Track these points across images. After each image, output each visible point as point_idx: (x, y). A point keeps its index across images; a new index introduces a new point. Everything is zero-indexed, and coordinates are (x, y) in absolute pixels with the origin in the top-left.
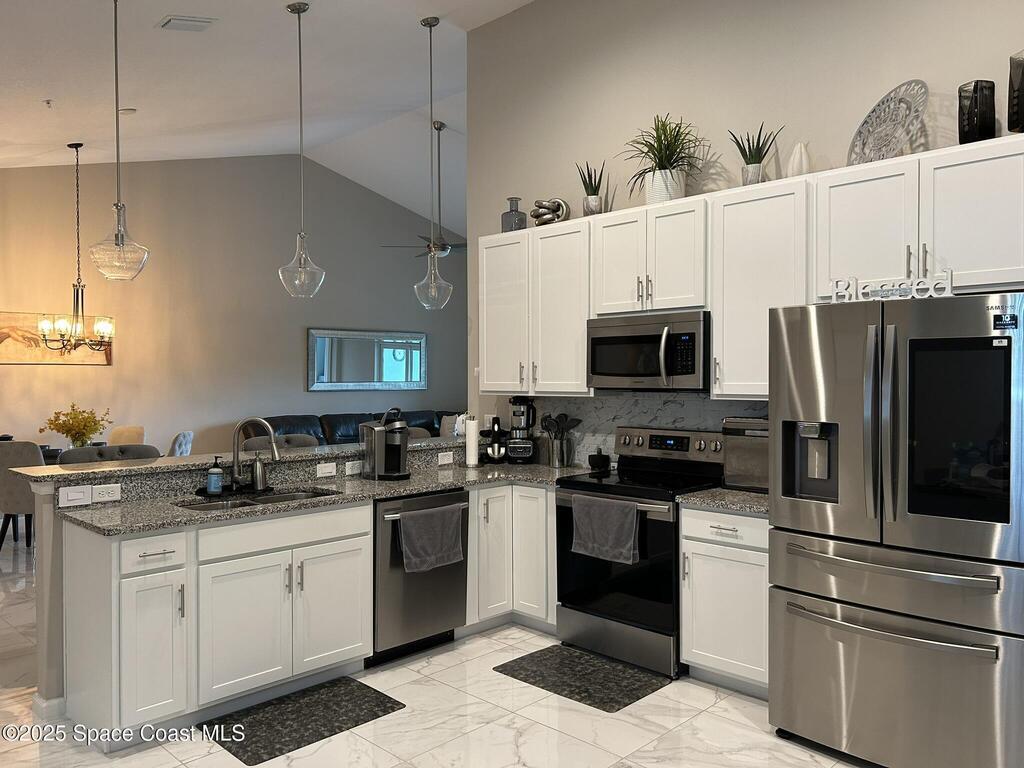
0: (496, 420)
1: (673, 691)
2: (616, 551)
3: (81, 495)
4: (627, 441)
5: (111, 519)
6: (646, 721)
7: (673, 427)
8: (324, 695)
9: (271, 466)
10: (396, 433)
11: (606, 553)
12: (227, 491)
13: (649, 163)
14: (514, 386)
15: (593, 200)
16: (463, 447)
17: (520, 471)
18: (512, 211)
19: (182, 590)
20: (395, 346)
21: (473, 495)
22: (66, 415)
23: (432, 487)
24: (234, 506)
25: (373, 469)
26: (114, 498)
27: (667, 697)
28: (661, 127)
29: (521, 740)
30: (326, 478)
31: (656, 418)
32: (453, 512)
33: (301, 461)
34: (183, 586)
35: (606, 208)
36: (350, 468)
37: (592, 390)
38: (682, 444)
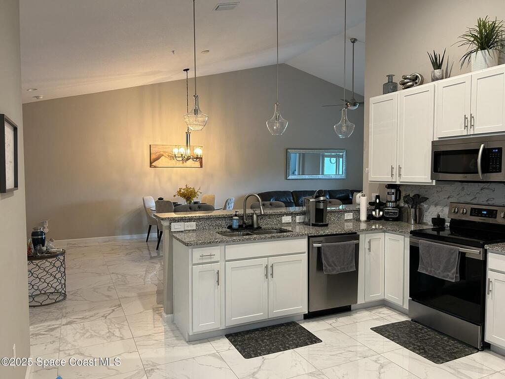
0: (378, 197)
1: (478, 357)
2: (446, 274)
3: (180, 227)
4: (456, 211)
5: (191, 238)
6: (459, 372)
7: (486, 203)
8: (283, 330)
9: (260, 216)
10: (321, 202)
11: (439, 274)
12: (241, 228)
13: (475, 47)
14: (388, 178)
15: (438, 72)
16: (358, 211)
17: (390, 225)
18: (389, 82)
19: (218, 273)
20: (331, 156)
21: (362, 237)
22: (184, 189)
23: (339, 231)
24: (243, 235)
25: (310, 220)
26: (193, 229)
27: (474, 360)
28: (482, 25)
29: (382, 370)
30: (287, 223)
31: (475, 198)
32: (350, 245)
33: (275, 215)
34: (218, 271)
35: (447, 75)
36: (298, 219)
37: (434, 181)
38: (492, 214)
